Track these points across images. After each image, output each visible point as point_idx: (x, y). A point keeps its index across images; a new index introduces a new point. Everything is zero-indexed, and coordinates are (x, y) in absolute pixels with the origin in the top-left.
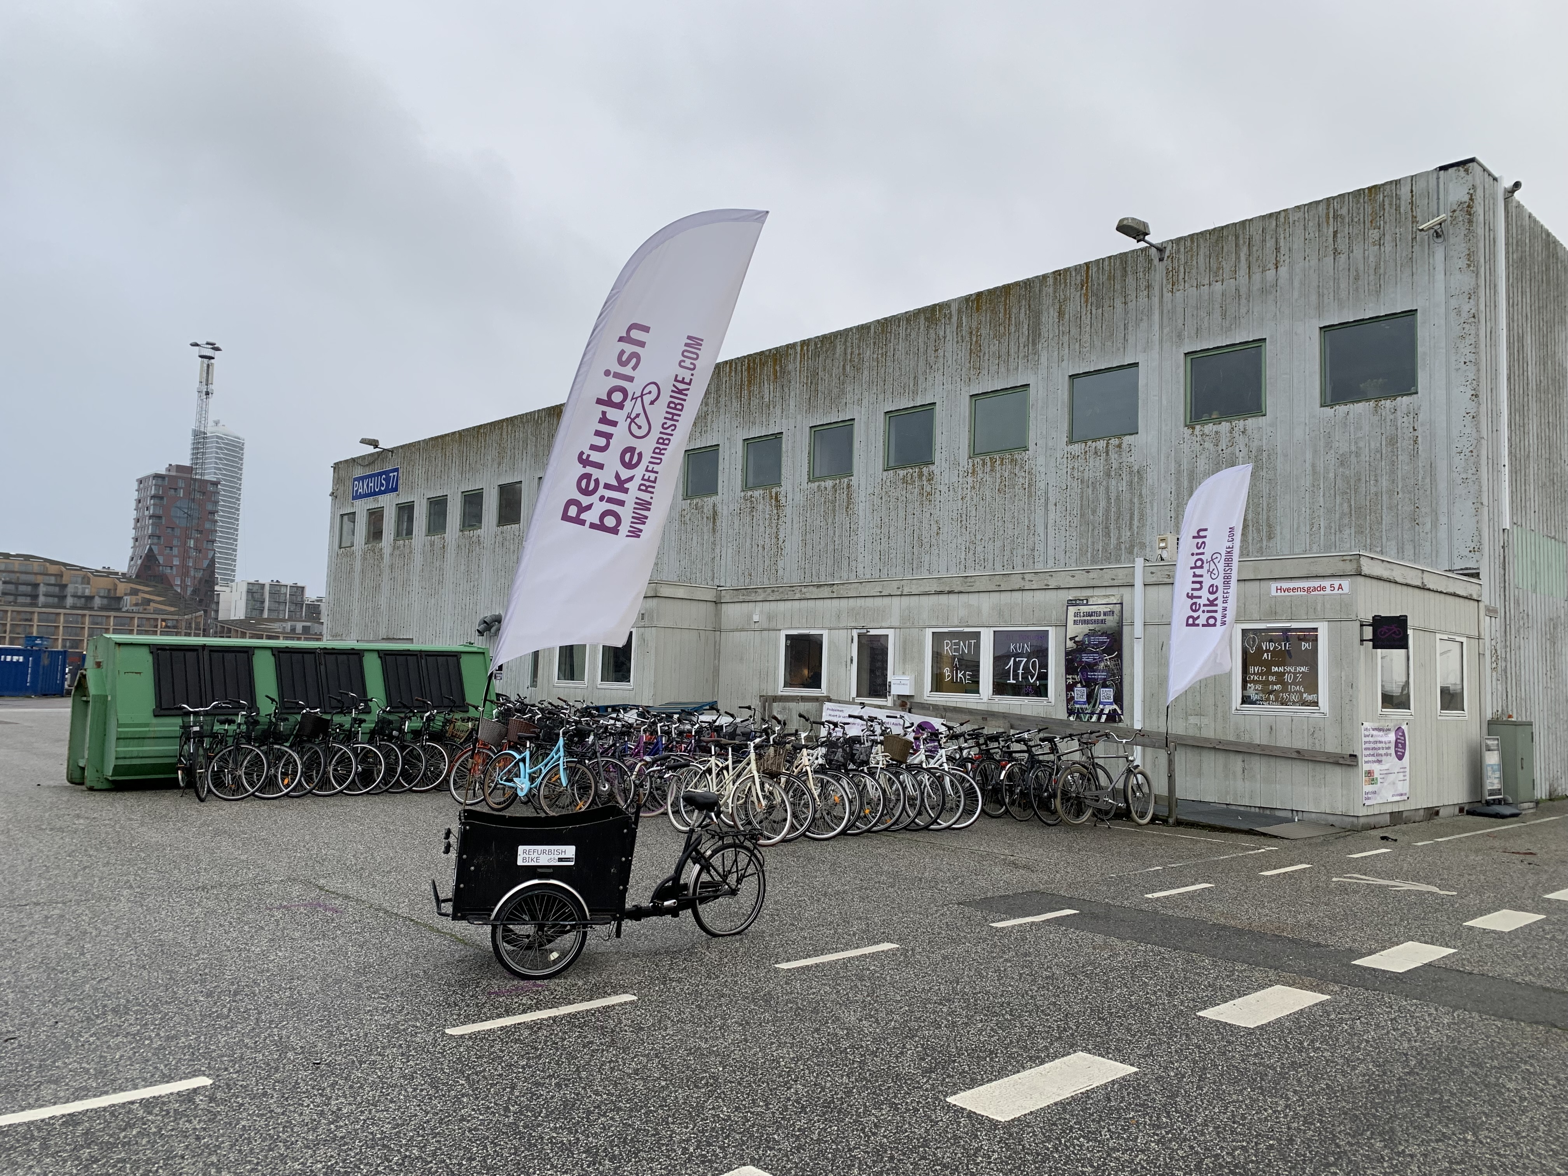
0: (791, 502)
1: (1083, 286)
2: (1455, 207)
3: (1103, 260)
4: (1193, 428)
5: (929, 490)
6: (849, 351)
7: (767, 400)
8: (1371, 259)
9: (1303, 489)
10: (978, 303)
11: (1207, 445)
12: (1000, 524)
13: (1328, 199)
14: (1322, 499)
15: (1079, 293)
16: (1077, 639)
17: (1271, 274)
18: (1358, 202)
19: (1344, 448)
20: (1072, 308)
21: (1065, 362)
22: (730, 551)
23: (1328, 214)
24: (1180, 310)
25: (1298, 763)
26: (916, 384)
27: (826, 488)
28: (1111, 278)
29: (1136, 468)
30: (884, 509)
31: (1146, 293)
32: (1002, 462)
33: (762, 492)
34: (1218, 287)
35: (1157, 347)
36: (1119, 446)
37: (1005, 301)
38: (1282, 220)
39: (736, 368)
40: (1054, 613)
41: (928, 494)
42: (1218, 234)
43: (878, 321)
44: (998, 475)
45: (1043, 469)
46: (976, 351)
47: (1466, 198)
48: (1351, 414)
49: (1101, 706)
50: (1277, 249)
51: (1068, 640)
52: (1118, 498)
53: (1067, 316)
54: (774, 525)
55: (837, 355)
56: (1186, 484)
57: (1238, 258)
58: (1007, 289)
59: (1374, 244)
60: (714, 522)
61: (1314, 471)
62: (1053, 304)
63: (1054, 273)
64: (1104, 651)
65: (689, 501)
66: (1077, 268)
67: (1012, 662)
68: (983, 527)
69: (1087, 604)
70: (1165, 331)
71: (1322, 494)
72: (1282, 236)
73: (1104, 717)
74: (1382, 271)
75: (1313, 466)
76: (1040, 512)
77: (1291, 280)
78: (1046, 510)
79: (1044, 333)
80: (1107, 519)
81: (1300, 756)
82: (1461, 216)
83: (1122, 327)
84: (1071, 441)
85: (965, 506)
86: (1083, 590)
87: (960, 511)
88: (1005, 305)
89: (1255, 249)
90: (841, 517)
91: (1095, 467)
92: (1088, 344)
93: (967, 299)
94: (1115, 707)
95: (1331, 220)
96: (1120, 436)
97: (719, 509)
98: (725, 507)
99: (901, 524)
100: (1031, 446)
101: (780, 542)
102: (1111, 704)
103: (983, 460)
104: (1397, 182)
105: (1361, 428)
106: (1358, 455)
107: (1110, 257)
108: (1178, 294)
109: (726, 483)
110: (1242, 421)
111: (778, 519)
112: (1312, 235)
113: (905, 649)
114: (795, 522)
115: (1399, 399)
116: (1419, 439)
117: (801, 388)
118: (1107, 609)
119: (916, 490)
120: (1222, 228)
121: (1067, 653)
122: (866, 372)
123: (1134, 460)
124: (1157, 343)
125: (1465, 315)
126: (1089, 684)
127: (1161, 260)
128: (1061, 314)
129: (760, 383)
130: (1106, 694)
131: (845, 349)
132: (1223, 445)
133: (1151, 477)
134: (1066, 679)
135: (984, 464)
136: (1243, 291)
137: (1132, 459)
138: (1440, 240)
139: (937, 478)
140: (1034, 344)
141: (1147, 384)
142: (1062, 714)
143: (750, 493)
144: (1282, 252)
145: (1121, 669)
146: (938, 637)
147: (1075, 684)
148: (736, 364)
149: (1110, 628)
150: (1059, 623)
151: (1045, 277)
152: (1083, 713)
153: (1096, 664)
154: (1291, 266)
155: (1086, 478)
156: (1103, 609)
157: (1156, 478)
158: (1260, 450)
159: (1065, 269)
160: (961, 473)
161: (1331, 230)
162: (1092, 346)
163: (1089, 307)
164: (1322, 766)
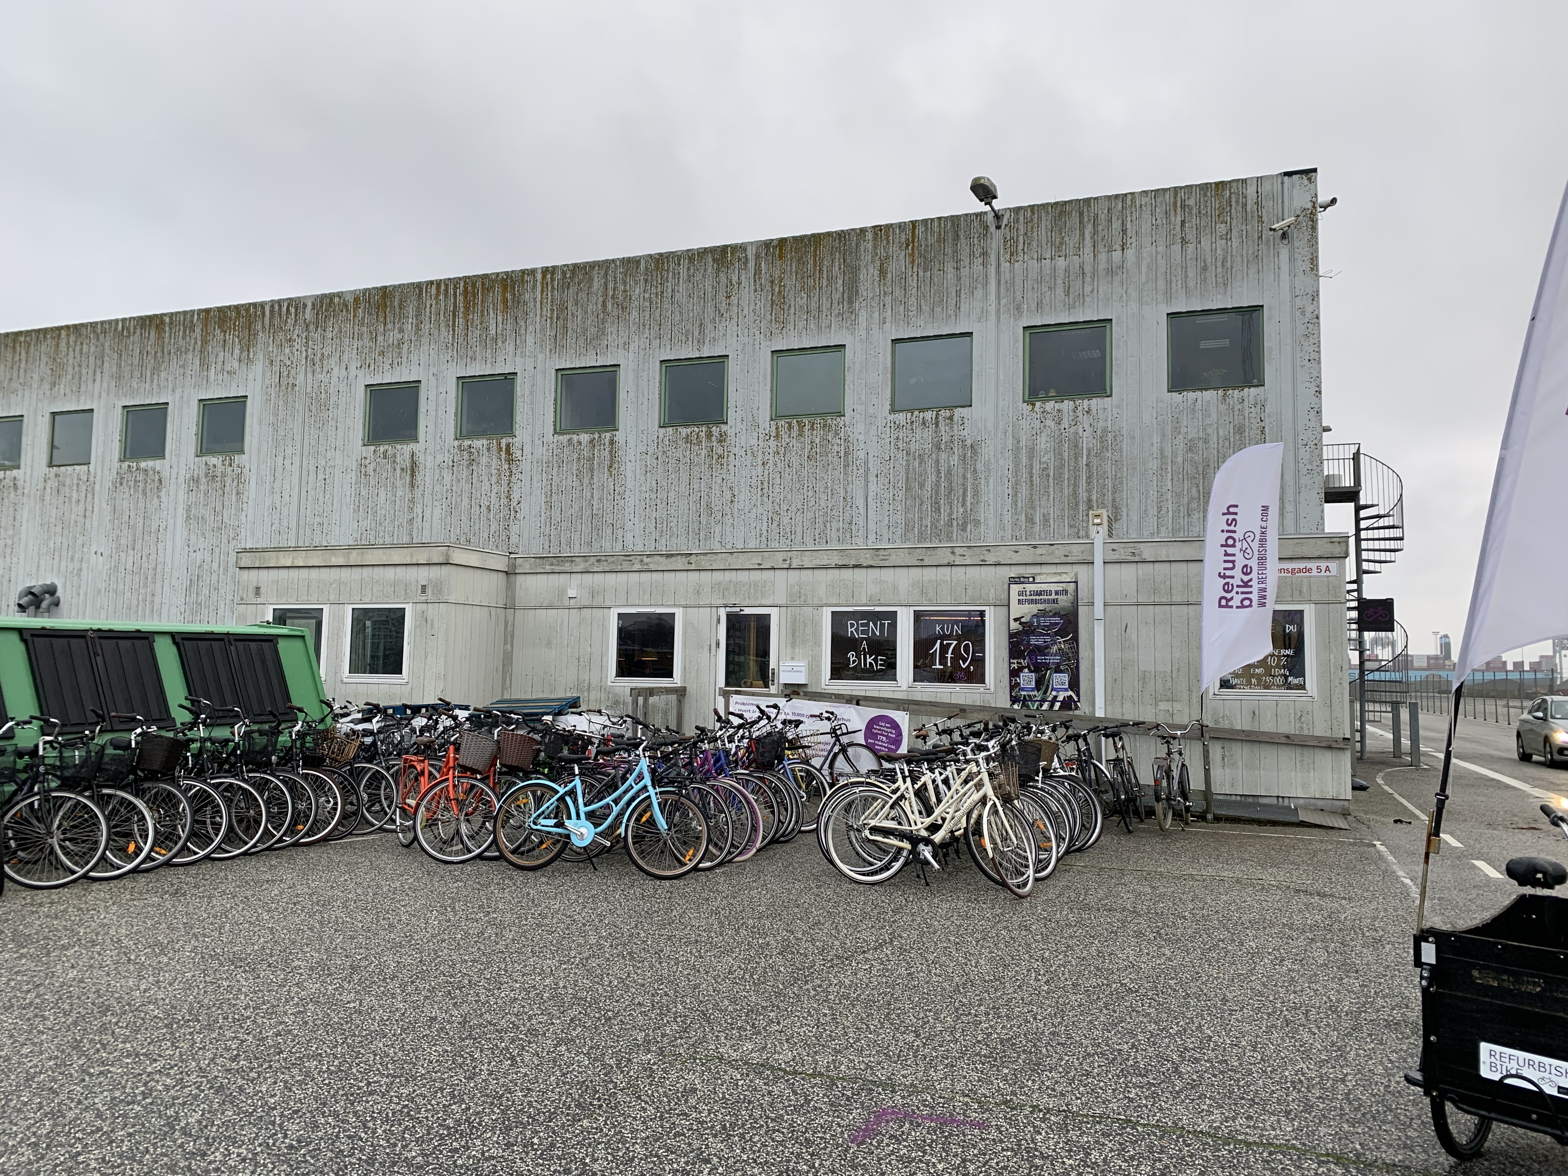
0: (529, 456)
1: (908, 245)
2: (1299, 213)
3: (932, 220)
4: (1034, 405)
5: (720, 452)
6: (611, 285)
7: (493, 332)
8: (1219, 251)
9: (1151, 472)
10: (781, 250)
11: (1049, 423)
12: (810, 494)
13: (1175, 188)
14: (1169, 483)
15: (903, 253)
16: (1023, 620)
17: (1117, 255)
18: (1205, 195)
19: (1192, 434)
20: (893, 268)
21: (888, 325)
22: (437, 511)
23: (1175, 203)
24: (1019, 281)
25: (1284, 748)
26: (702, 331)
27: (580, 443)
28: (941, 240)
29: (969, 443)
30: (660, 471)
31: (980, 260)
32: (812, 426)
33: (485, 442)
34: (1061, 262)
35: (993, 318)
36: (951, 418)
37: (815, 251)
38: (1129, 202)
39: (446, 291)
40: (992, 591)
41: (720, 457)
42: (1060, 209)
43: (651, 256)
44: (808, 441)
45: (861, 438)
46: (779, 302)
47: (1309, 205)
48: (1199, 400)
49: (1054, 693)
50: (1124, 231)
51: (1012, 622)
52: (949, 472)
53: (889, 275)
54: (504, 482)
55: (594, 289)
56: (1024, 461)
57: (1082, 235)
58: (816, 239)
59: (1221, 238)
60: (413, 475)
61: (1163, 456)
62: (873, 261)
63: (874, 227)
64: (1056, 634)
65: (373, 448)
66: (901, 226)
67: (938, 645)
68: (789, 496)
69: (1034, 582)
70: (1003, 302)
71: (1170, 478)
72: (1129, 219)
73: (1057, 705)
74: (1229, 264)
75: (1162, 450)
76: (860, 483)
77: (1139, 265)
78: (867, 481)
79: (862, 289)
80: (937, 493)
81: (1289, 741)
82: (1305, 222)
83: (954, 294)
84: (893, 411)
85: (766, 473)
86: (1028, 567)
87: (761, 478)
88: (815, 255)
89: (1100, 228)
90: (602, 477)
91: (923, 438)
92: (914, 308)
93: (767, 244)
94: (1070, 693)
95: (1179, 209)
96: (951, 408)
97: (421, 458)
98: (430, 458)
99: (683, 488)
100: (848, 412)
101: (514, 503)
102: (1066, 690)
103: (790, 424)
104: (1244, 181)
105: (1209, 416)
106: (1206, 441)
107: (940, 218)
108: (1017, 265)
109: (431, 428)
110: (1086, 401)
111: (510, 476)
112: (1159, 221)
113: (794, 631)
114: (535, 480)
115: (1246, 390)
116: (1267, 429)
117: (544, 323)
118: (1059, 587)
119: (704, 452)
120: (1065, 202)
121: (1011, 636)
122: (635, 313)
123: (968, 433)
124: (993, 313)
125: (1308, 314)
126: (1038, 669)
127: (998, 227)
128: (883, 273)
129: (482, 311)
130: (1060, 680)
131: (606, 284)
132: (1065, 424)
133: (987, 452)
134: (1010, 663)
135: (790, 427)
136: (1088, 269)
137: (965, 433)
138: (1285, 242)
139: (731, 439)
140: (850, 302)
141: (981, 356)
142: (1003, 701)
143: (467, 443)
144: (1129, 235)
145: (1077, 652)
146: (838, 618)
147: (1021, 669)
148: (446, 286)
149: (1063, 608)
150: (998, 603)
151: (863, 231)
152: (1031, 700)
153: (1047, 647)
154: (1140, 248)
155: (912, 450)
156: (1054, 588)
157: (992, 453)
158: (1105, 430)
159: (887, 225)
160: (761, 436)
161: (1179, 219)
162: (920, 308)
163: (915, 269)
164: (1311, 751)
